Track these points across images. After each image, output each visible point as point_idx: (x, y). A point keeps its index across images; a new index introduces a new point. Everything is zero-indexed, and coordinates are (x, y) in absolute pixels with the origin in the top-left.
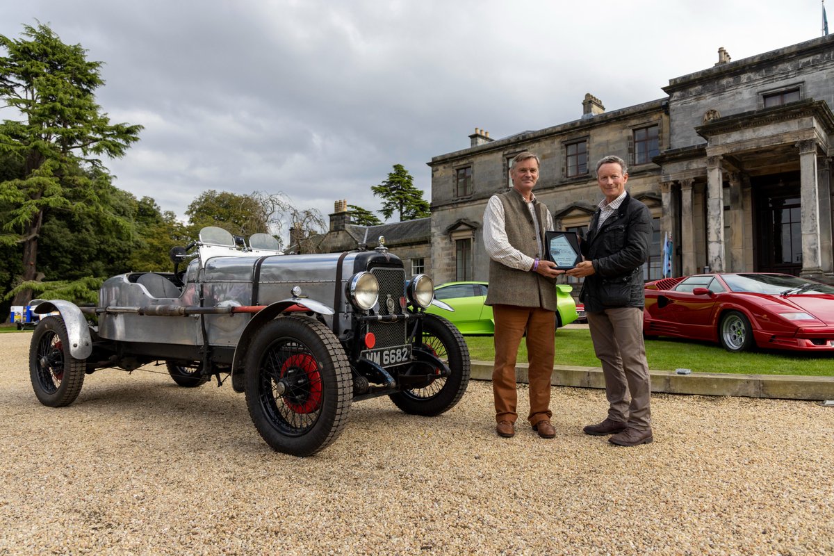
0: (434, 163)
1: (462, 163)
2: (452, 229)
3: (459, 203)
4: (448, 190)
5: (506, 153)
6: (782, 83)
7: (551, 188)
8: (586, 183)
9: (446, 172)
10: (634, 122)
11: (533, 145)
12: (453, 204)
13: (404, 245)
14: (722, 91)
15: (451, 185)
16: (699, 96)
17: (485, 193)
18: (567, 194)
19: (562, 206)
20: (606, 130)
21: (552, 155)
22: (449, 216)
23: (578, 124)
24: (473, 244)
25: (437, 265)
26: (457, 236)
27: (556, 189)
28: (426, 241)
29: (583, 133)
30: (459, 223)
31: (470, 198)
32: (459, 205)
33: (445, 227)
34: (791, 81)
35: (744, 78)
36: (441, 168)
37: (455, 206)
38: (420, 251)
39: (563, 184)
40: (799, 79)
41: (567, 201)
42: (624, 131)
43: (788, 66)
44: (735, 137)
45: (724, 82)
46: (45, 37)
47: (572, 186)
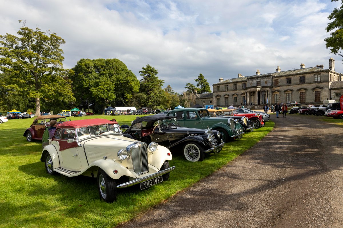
0: (213, 85)
1: (218, 86)
2: (217, 96)
4: (216, 90)
9: (215, 87)
10: (243, 83)
11: (229, 84)
12: (217, 92)
13: (208, 98)
14: (252, 80)
15: (216, 89)
16: (250, 81)
17: (221, 91)
19: (233, 94)
20: (239, 83)
21: (232, 86)
22: (216, 94)
24: (220, 99)
25: (214, 102)
26: (217, 97)
28: (212, 98)
29: (236, 83)
30: (218, 95)
31: (219, 91)
33: (215, 96)
35: (255, 79)
36: (215, 86)
38: (211, 99)
39: (233, 90)
40: (260, 80)
43: (259, 78)
46: (149, 67)
47: (235, 91)
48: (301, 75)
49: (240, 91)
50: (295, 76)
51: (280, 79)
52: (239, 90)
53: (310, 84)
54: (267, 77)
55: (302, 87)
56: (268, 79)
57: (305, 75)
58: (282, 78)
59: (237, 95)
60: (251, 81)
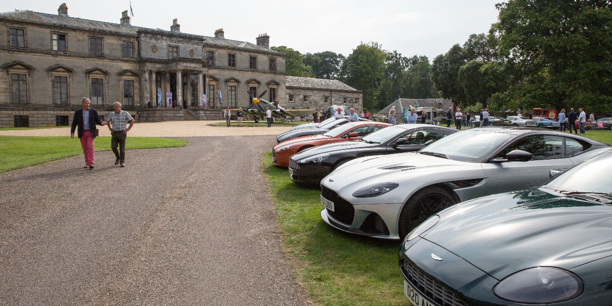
1: (15, 25)
2: (10, 67)
3: (15, 51)
4: (3, 40)
5: (52, 30)
6: (174, 44)
7: (84, 57)
8: (102, 59)
10: (123, 39)
11: (72, 32)
12: (9, 50)
14: (157, 40)
15: (5, 37)
16: (151, 38)
17: (37, 50)
18: (92, 62)
19: (89, 68)
20: (111, 37)
21: (83, 40)
22: (5, 57)
23: (98, 30)
24: (29, 79)
27: (86, 58)
29: (100, 36)
30: (16, 63)
31: (26, 50)
32: (15, 52)
33: (1, 64)
34: (176, 44)
35: (164, 38)
37: (11, 52)
39: (89, 57)
40: (178, 44)
41: (92, 65)
42: (120, 41)
43: (175, 39)
44: (185, 64)
45: (158, 36)
47: (96, 59)
48: (252, 54)
49: (114, 63)
50: (243, 53)
51: (218, 53)
52: (112, 60)
53: (264, 73)
54: (193, 41)
55: (253, 77)
56: (195, 46)
57: (257, 55)
58: (220, 51)
59: (105, 73)
60: (153, 41)
